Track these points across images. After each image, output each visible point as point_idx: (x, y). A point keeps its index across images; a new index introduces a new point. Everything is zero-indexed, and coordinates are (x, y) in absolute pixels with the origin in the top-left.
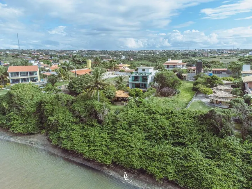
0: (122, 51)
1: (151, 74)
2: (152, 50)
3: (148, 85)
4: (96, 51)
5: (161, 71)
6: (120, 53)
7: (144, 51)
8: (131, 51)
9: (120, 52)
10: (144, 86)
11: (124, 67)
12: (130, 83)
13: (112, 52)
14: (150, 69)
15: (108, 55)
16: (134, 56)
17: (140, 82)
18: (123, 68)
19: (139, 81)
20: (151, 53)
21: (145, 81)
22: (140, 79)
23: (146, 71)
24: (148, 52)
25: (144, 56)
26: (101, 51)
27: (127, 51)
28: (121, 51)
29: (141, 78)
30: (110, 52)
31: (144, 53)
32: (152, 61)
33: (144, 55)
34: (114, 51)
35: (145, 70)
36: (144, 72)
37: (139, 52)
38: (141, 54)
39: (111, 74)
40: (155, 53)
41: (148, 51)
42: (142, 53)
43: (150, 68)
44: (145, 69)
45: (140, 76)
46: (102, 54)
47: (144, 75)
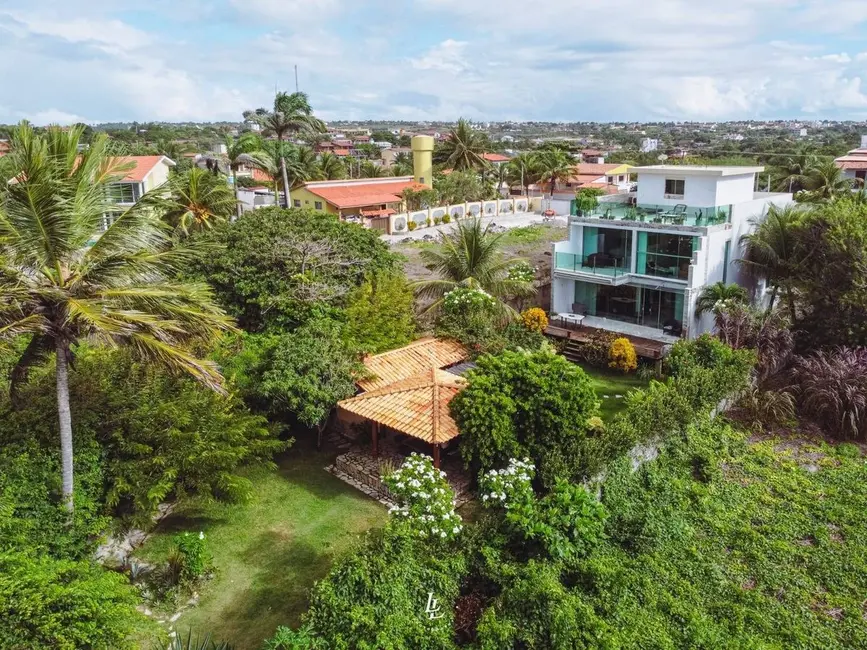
0: (655, 124)
1: (722, 217)
2: (780, 122)
3: (691, 307)
4: (554, 125)
5: (814, 200)
6: (644, 133)
7: (745, 123)
8: (687, 125)
9: (644, 127)
10: (662, 308)
11: (610, 179)
12: (564, 279)
13: (613, 127)
14: (720, 185)
15: (596, 137)
16: (697, 140)
17: (632, 274)
18: (603, 180)
19: (627, 266)
20: (775, 131)
21: (669, 274)
22: (638, 251)
23: (692, 198)
24: (761, 127)
25: (742, 141)
26: (572, 126)
27: (672, 124)
28: (650, 124)
29: (644, 248)
30: (606, 127)
31: (740, 130)
32: (772, 159)
33: (740, 138)
34: (622, 124)
35: (681, 191)
36: (673, 202)
37: (722, 126)
38: (731, 137)
39: (520, 208)
40: (792, 131)
41: (761, 123)
42: (736, 131)
43: (719, 176)
44: (681, 183)
45: (635, 230)
46: (572, 135)
47: (667, 227)
